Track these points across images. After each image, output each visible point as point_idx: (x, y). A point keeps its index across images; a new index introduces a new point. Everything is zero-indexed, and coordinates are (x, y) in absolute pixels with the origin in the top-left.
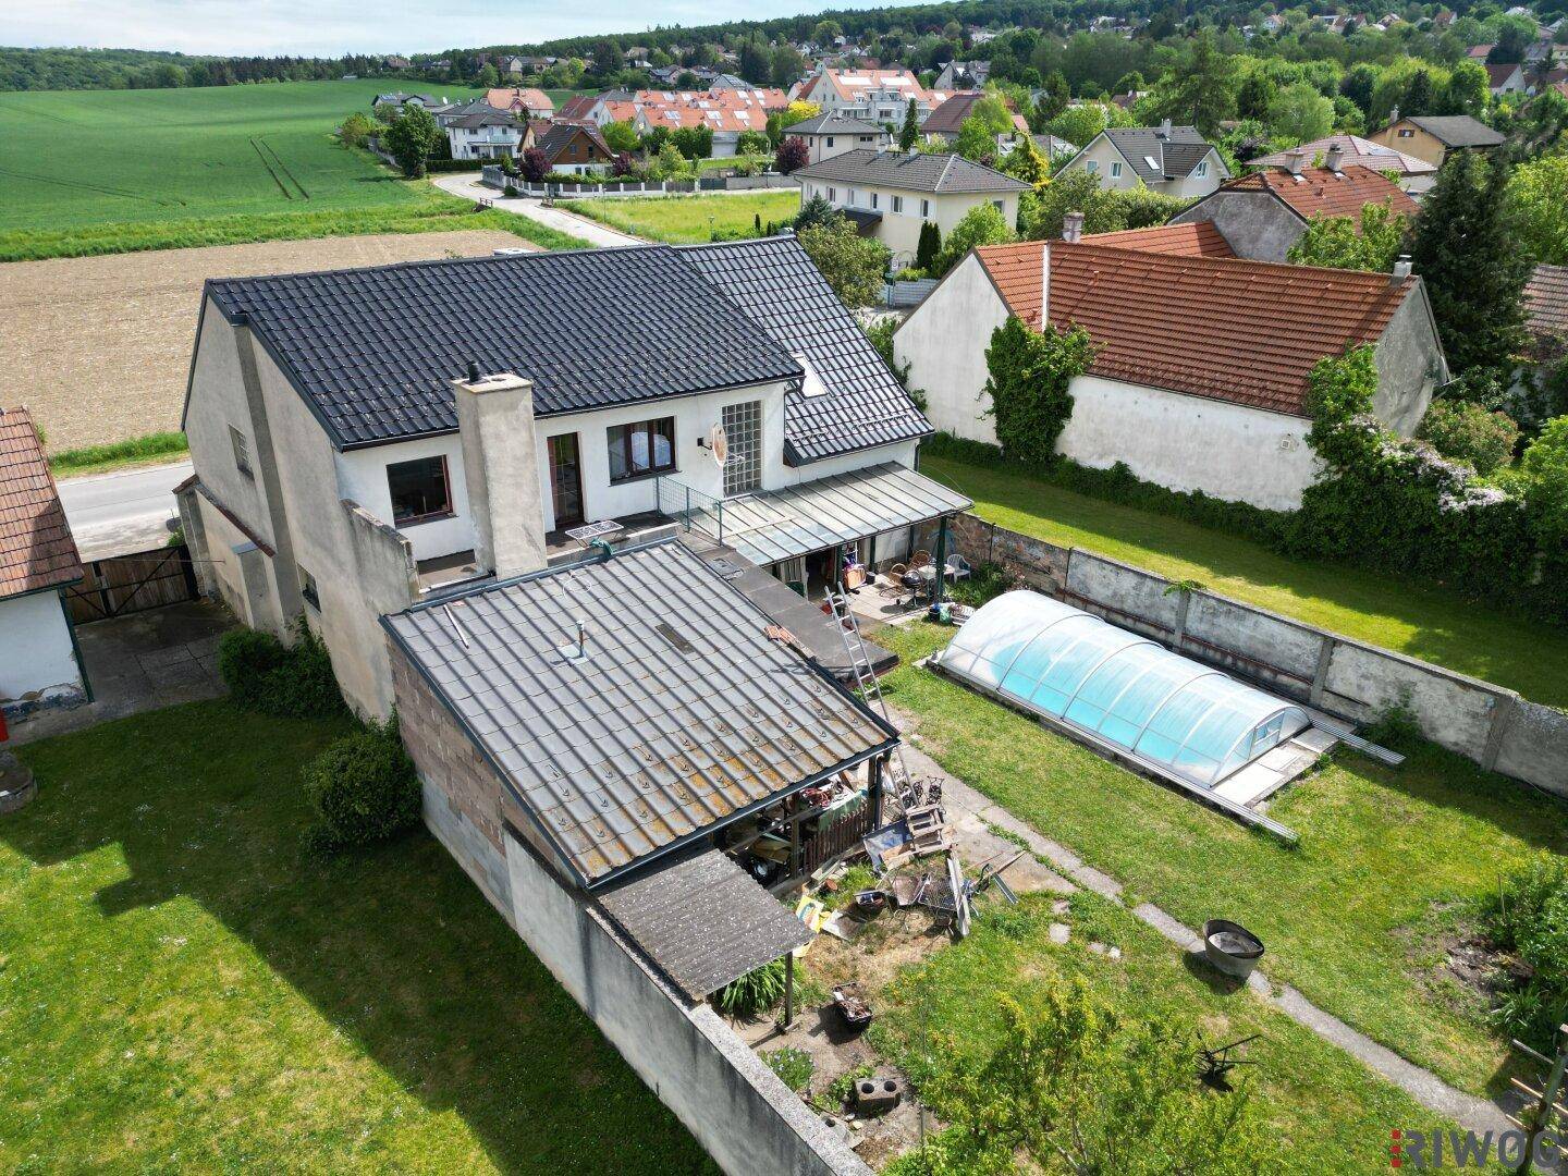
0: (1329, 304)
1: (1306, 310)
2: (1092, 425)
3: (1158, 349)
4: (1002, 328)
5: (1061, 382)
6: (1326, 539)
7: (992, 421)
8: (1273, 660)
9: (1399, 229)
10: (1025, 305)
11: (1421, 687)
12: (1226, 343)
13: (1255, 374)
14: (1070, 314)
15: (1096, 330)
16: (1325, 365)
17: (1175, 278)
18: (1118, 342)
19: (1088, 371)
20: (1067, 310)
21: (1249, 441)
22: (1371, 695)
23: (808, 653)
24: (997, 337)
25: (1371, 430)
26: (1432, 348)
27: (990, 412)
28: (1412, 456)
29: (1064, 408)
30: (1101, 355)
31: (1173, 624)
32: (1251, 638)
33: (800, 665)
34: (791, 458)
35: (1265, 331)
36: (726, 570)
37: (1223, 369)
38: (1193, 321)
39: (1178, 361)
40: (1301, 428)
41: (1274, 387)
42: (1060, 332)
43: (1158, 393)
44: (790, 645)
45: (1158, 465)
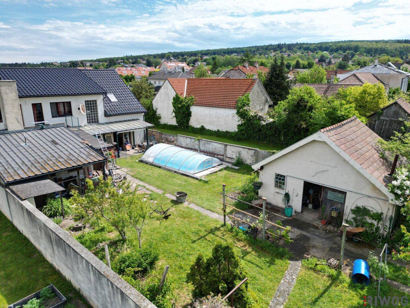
0: (241, 86)
1: (237, 87)
2: (196, 117)
3: (208, 98)
4: (175, 97)
5: (188, 108)
6: (242, 135)
7: (175, 119)
8: (216, 152)
9: (265, 76)
10: (180, 91)
11: (242, 152)
12: (221, 96)
13: (226, 101)
14: (190, 93)
15: (195, 96)
16: (240, 98)
17: (212, 84)
18: (200, 98)
19: (193, 105)
20: (190, 92)
21: (226, 116)
22: (234, 156)
23: (90, 145)
24: (174, 99)
25: (248, 110)
26: (266, 95)
27: (174, 117)
28: (256, 114)
29: (189, 114)
30: (196, 101)
31: (198, 149)
32: (212, 148)
33: (87, 147)
34: (106, 115)
35: (229, 92)
36: (78, 133)
37: (220, 101)
38: (215, 92)
39: (212, 100)
40: (235, 111)
41: (230, 103)
42: (188, 97)
43: (208, 108)
44: (87, 144)
45: (210, 125)
